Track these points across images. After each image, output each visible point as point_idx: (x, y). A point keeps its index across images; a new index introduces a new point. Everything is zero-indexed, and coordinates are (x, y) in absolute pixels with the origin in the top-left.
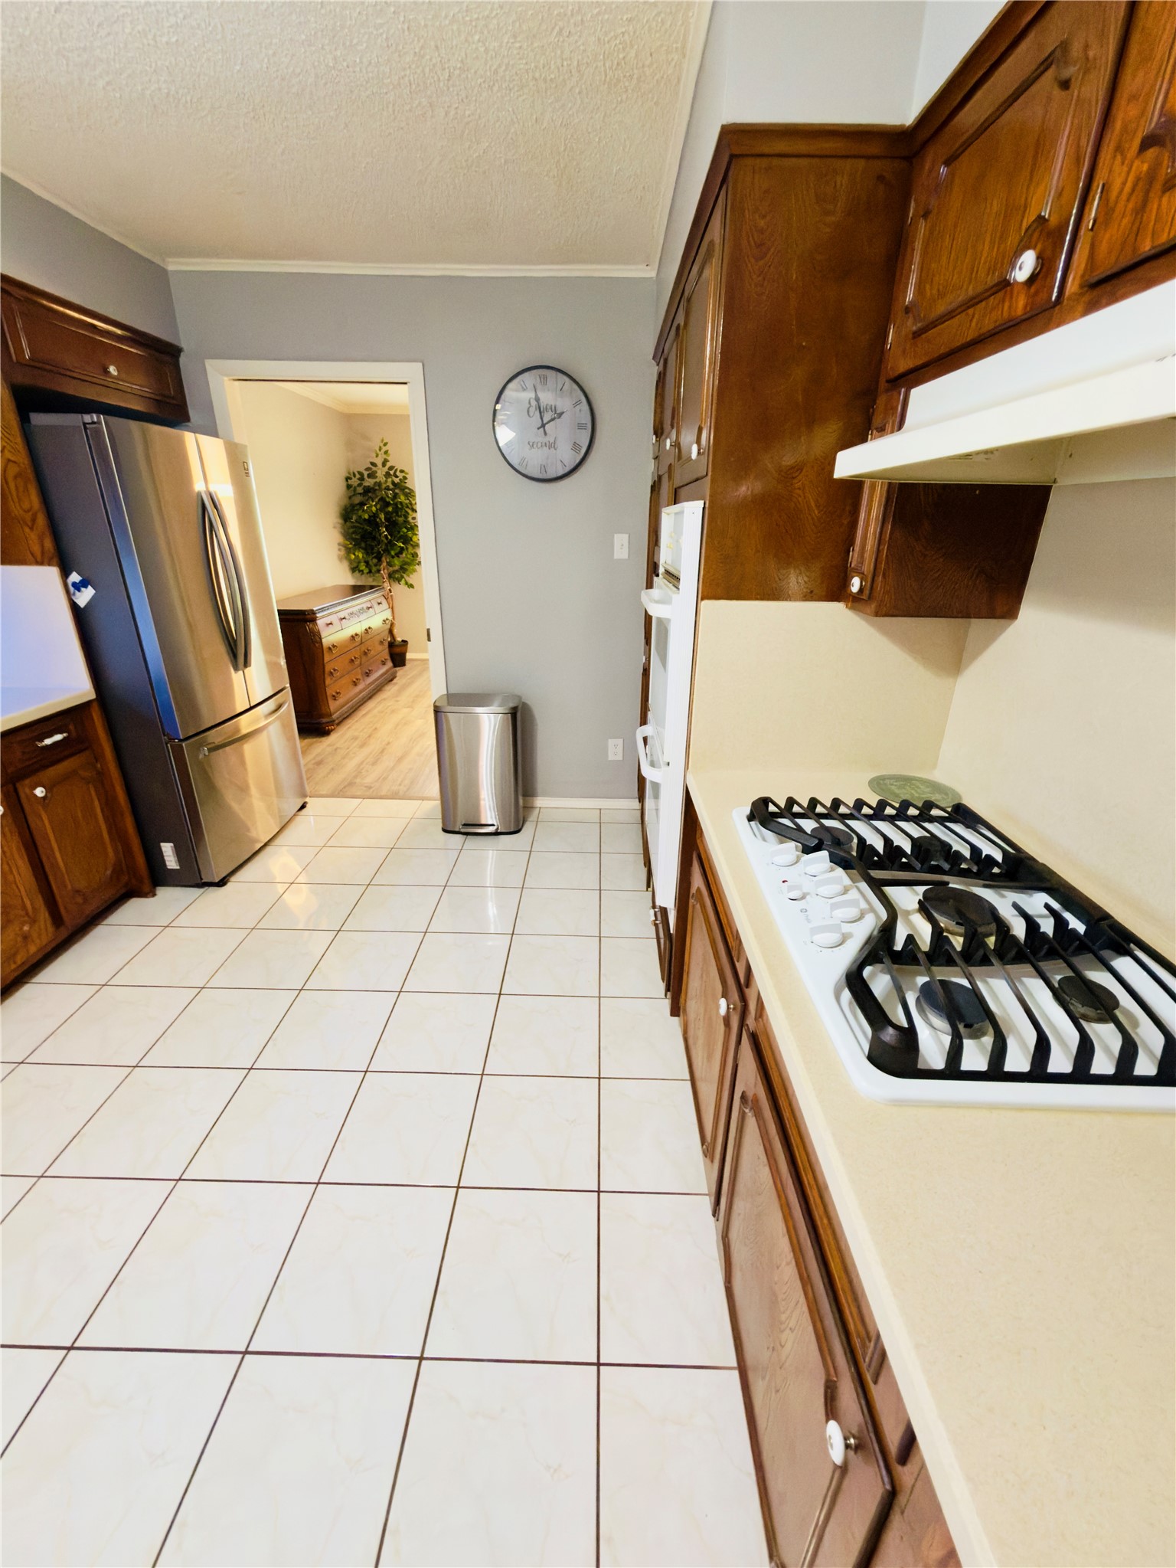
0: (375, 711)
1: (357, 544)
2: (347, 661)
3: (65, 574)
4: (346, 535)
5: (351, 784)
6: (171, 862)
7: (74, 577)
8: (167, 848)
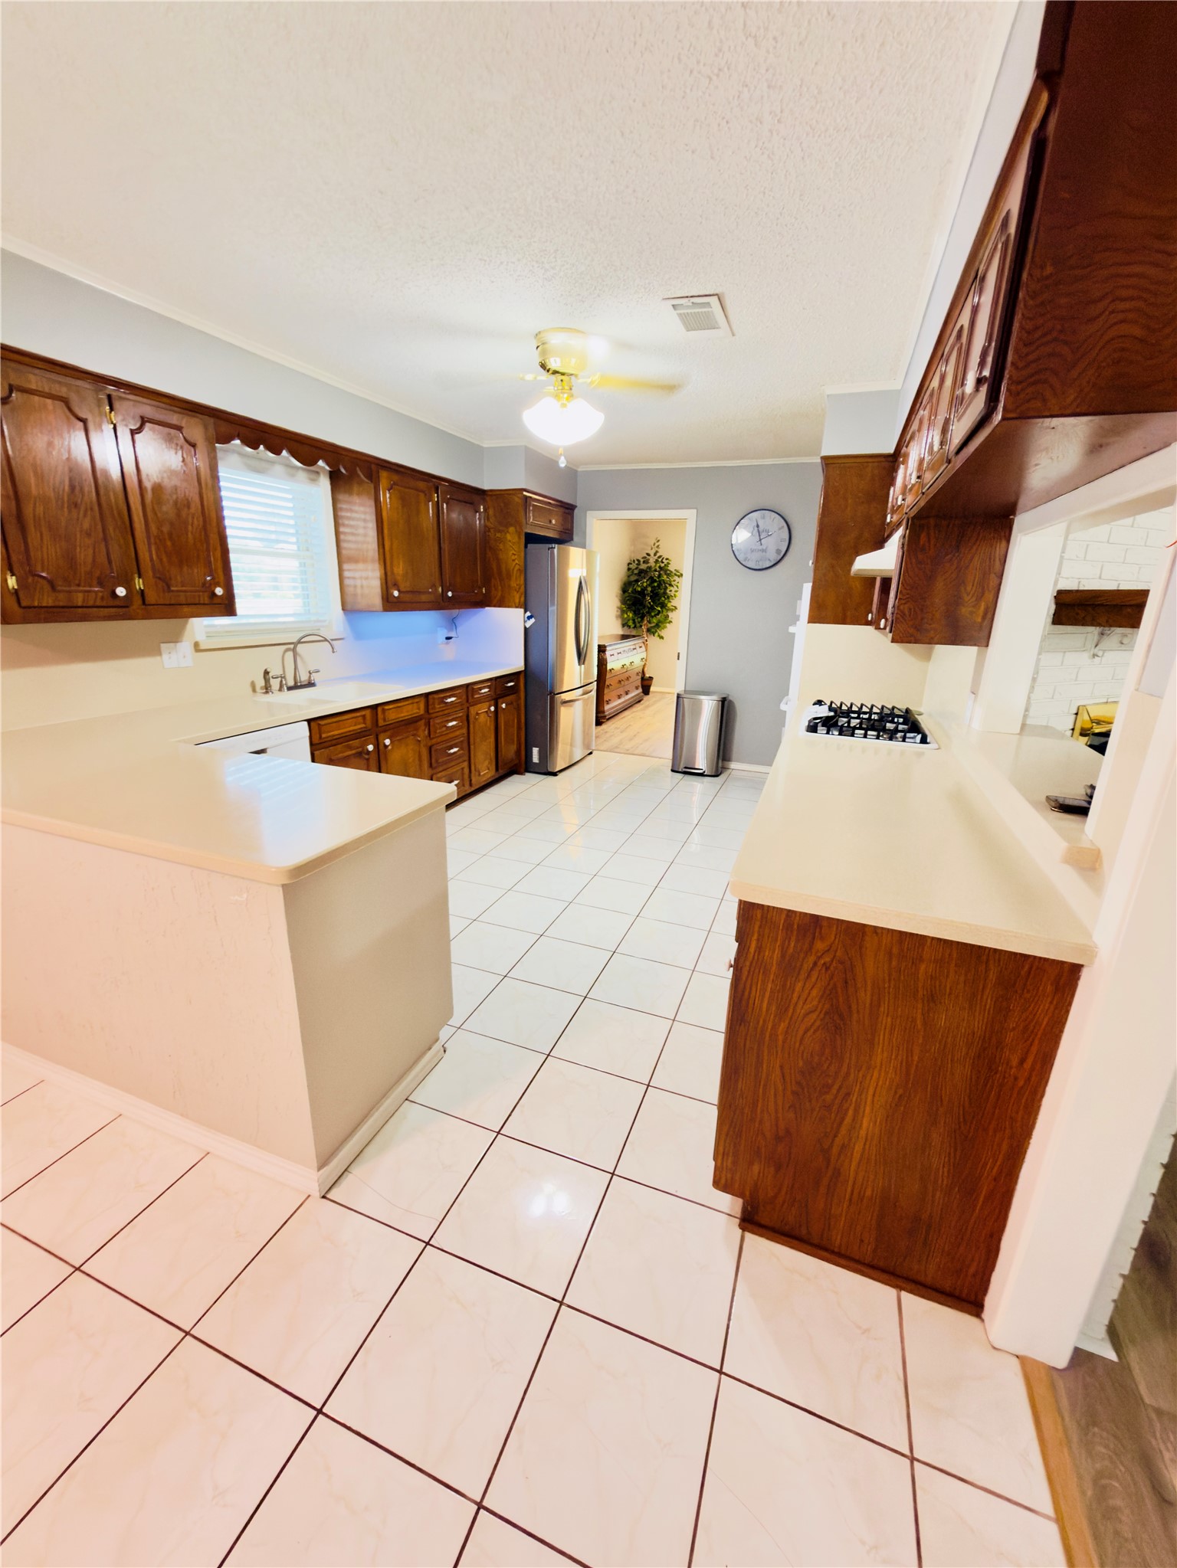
0: (629, 717)
1: (629, 608)
2: (617, 681)
3: (525, 612)
4: (623, 601)
5: (617, 747)
6: (536, 759)
7: (528, 614)
8: (535, 751)
